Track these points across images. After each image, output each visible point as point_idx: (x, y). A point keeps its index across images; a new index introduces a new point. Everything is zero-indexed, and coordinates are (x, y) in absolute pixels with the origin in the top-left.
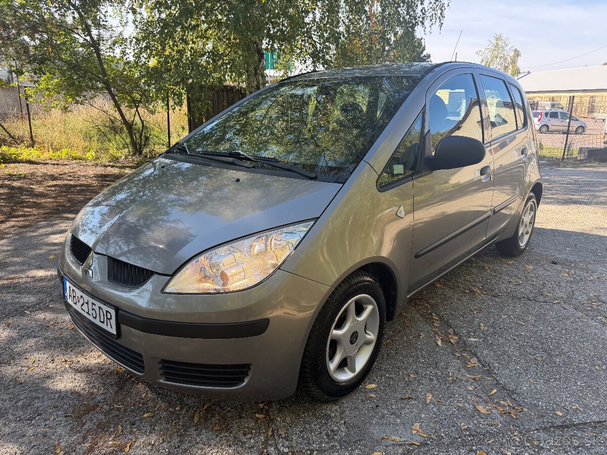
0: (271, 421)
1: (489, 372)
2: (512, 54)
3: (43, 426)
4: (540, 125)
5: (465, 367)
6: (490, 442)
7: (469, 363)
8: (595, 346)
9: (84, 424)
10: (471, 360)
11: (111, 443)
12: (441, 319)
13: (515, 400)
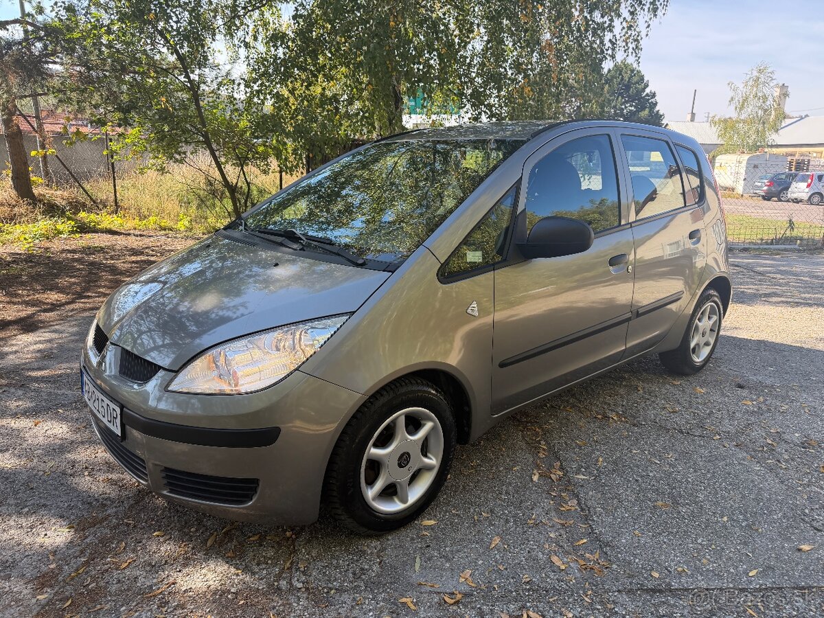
0: (294, 552)
1: (586, 519)
2: (777, 92)
3: (42, 536)
4: (809, 194)
5: (557, 510)
6: (551, 600)
7: (564, 505)
8: (743, 497)
9: (86, 537)
10: (569, 502)
11: (109, 559)
12: (551, 449)
13: (606, 553)
